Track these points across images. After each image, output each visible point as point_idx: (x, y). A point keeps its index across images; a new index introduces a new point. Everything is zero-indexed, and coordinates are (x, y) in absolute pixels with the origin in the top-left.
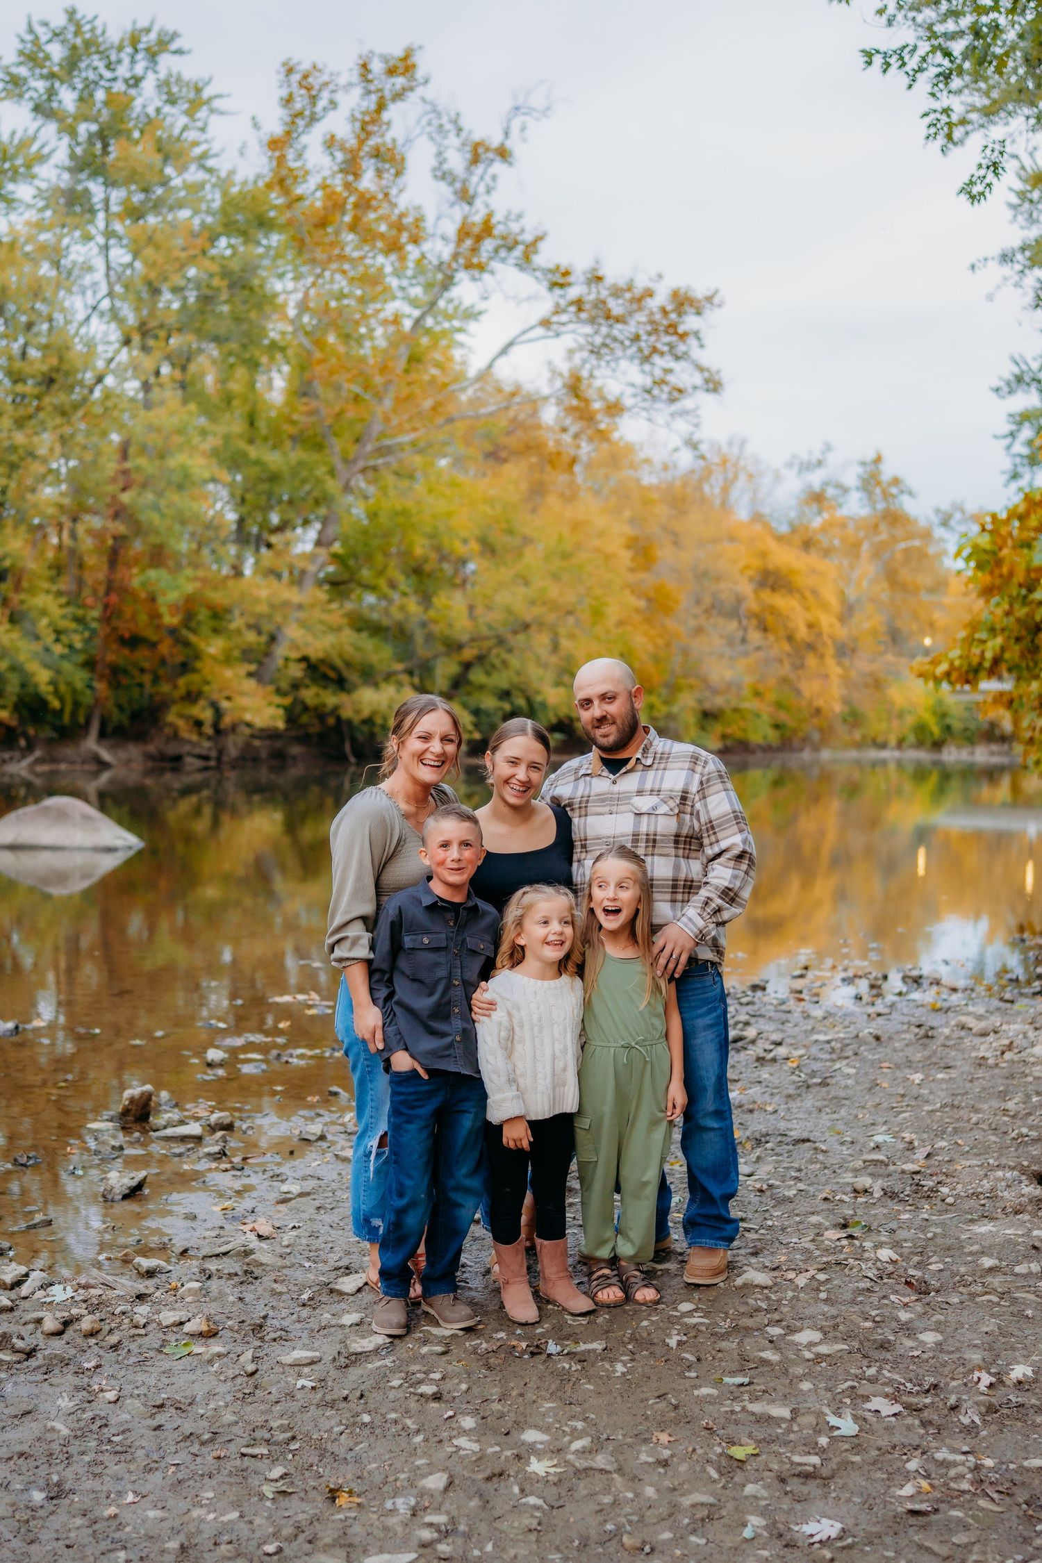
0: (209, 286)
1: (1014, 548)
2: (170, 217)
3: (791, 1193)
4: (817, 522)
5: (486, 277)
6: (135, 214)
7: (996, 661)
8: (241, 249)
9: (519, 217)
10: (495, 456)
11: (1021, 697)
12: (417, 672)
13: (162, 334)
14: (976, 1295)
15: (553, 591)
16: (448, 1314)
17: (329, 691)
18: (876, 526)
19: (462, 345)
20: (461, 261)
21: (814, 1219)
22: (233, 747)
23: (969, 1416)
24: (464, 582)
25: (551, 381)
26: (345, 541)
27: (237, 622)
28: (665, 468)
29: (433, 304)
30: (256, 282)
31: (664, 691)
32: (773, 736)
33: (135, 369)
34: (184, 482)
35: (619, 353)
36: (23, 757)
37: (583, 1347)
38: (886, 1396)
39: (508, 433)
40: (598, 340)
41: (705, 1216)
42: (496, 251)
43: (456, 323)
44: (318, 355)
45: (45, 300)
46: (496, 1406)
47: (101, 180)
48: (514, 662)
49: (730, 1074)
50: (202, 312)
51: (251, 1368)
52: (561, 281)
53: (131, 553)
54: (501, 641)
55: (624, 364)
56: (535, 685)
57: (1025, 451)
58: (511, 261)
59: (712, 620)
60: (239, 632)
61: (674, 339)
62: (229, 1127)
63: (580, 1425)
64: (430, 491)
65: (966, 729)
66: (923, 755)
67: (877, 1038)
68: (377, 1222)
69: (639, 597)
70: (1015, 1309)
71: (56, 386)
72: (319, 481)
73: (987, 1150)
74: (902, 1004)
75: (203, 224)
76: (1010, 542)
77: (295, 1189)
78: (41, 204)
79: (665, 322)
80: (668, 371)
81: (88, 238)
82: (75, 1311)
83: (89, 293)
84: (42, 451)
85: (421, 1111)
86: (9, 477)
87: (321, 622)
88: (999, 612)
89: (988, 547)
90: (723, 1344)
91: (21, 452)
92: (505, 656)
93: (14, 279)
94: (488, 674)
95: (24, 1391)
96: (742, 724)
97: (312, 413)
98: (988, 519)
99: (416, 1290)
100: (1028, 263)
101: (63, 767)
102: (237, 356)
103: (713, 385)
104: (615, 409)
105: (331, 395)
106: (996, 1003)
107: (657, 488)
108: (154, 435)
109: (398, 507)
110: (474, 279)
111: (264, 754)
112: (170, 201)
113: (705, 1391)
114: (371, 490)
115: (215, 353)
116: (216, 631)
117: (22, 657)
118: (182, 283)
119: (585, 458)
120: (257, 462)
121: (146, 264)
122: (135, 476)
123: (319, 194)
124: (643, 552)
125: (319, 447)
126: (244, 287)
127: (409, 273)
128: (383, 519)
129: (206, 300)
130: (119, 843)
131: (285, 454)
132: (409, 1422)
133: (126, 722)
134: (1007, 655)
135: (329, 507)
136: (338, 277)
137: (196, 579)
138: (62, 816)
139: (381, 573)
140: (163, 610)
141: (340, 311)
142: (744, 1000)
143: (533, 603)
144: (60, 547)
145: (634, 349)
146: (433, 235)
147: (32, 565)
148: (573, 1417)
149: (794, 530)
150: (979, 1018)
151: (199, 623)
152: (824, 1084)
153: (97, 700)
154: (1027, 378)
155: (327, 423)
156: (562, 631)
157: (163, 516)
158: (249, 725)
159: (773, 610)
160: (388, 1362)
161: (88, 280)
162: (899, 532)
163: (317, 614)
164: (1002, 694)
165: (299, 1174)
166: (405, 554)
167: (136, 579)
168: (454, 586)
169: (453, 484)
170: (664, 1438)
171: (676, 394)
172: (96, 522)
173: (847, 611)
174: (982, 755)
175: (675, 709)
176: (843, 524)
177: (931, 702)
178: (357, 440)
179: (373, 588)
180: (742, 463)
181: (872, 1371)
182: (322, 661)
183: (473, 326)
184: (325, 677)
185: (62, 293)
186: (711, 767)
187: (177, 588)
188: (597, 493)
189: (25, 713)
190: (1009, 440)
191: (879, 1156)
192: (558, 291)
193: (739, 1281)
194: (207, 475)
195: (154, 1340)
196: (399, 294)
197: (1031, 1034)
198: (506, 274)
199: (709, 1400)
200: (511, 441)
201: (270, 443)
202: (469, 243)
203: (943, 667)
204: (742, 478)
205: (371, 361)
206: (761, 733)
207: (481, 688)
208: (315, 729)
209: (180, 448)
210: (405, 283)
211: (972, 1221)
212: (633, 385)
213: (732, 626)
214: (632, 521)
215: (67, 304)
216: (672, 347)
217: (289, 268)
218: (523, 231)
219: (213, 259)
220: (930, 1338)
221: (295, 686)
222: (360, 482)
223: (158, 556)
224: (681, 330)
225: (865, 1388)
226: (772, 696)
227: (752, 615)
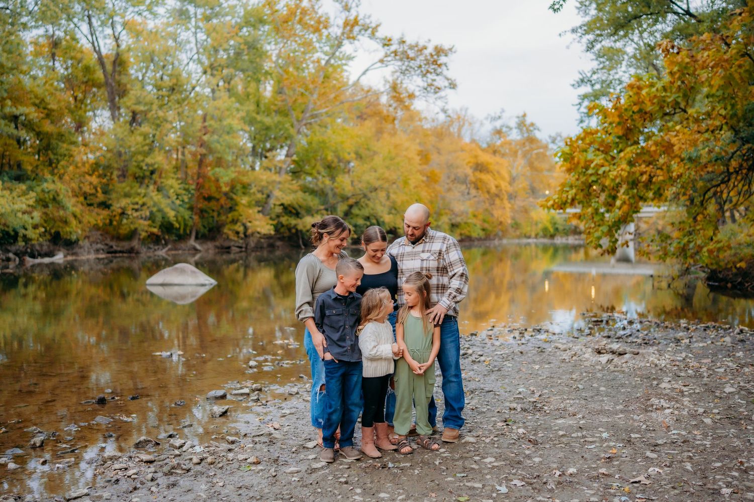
0: (239, 48)
1: (579, 152)
2: (222, 20)
3: (485, 410)
4: (499, 143)
5: (356, 42)
6: (208, 19)
7: (573, 200)
8: (253, 32)
9: (370, 17)
10: (361, 117)
11: (584, 214)
12: (329, 209)
13: (220, 69)
14: (555, 444)
15: (387, 174)
16: (350, 454)
17: (293, 218)
18: (524, 144)
19: (346, 71)
20: (345, 36)
21: (493, 419)
22: (252, 242)
23: (551, 485)
24: (349, 171)
25: (385, 85)
26: (297, 153)
27: (254, 190)
28: (433, 121)
29: (334, 54)
30: (259, 46)
31: (435, 216)
32: (482, 234)
33: (209, 83)
34: (230, 131)
35: (413, 73)
36: (164, 248)
37: (402, 465)
38: (519, 479)
39: (367, 108)
40: (404, 68)
41: (451, 416)
42: (360, 31)
43: (344, 62)
44: (286, 76)
45: (170, 56)
46: (369, 485)
47: (193, 5)
48: (371, 204)
49: (461, 367)
50: (236, 59)
51: (274, 474)
52: (387, 43)
53: (208, 161)
54: (365, 196)
55: (415, 77)
56: (380, 214)
57: (586, 111)
58: (367, 35)
59: (455, 185)
60: (254, 193)
61: (436, 66)
62: (260, 390)
63: (401, 491)
64: (334, 132)
65: (564, 229)
66: (546, 241)
67: (521, 353)
68: (321, 420)
69: (423, 176)
70: (571, 449)
71: (175, 91)
72: (287, 130)
73: (563, 393)
74: (532, 339)
75: (236, 22)
76: (578, 150)
77: (288, 412)
78: (168, 15)
79: (432, 60)
80: (434, 80)
81: (188, 29)
82: (205, 455)
83: (189, 52)
84: (170, 119)
85: (336, 375)
86: (156, 130)
87: (289, 189)
88: (574, 179)
89: (568, 152)
90: (457, 463)
91: (161, 119)
92: (368, 202)
93: (157, 47)
94: (360, 210)
95: (188, 483)
96: (468, 229)
97: (283, 101)
98: (568, 140)
99: (337, 446)
100: (584, 32)
101: (180, 252)
102: (252, 77)
103: (453, 86)
104: (411, 96)
105: (291, 93)
106: (571, 339)
107: (431, 129)
108: (217, 111)
109: (321, 140)
110: (351, 43)
111: (265, 245)
112: (223, 13)
113: (449, 479)
114: (309, 133)
115: (242, 76)
116: (244, 193)
117: (163, 206)
118: (228, 47)
119: (399, 117)
120: (260, 122)
121: (212, 39)
122: (210, 129)
123: (285, 8)
124: (425, 157)
125: (287, 115)
126: (254, 48)
127: (324, 41)
128: (314, 145)
129: (238, 54)
130: (207, 282)
131: (272, 118)
132: (336, 491)
133: (207, 232)
134: (578, 197)
135: (291, 141)
136: (293, 43)
137: (235, 172)
138: (183, 271)
139: (314, 168)
140: (222, 185)
141: (294, 58)
142: (468, 339)
143: (378, 179)
144: (177, 159)
145: (419, 71)
146: (333, 25)
147: (166, 167)
148: (398, 489)
149: (489, 146)
150: (563, 344)
151: (237, 190)
152: (499, 370)
153: (194, 223)
154: (586, 80)
155: (290, 104)
156: (391, 191)
157: (221, 145)
158: (259, 233)
159: (481, 180)
160: (327, 471)
161: (188, 47)
162: (534, 146)
163: (287, 185)
164: (576, 214)
165: (289, 407)
166: (324, 159)
167: (210, 172)
168: (344, 173)
169: (344, 130)
170: (433, 495)
171: (437, 90)
172: (193, 149)
173: (513, 180)
174: (572, 240)
175: (440, 223)
176: (510, 143)
177: (549, 218)
178: (303, 112)
179: (310, 174)
180: (466, 118)
181: (514, 471)
182: (289, 205)
183: (351, 63)
184: (291, 212)
185: (177, 53)
186: (451, 241)
187: (227, 175)
188: (405, 132)
189: (164, 230)
190: (579, 106)
191: (521, 396)
192: (386, 48)
193: (463, 441)
194: (240, 127)
195: (236, 465)
196: (319, 50)
197: (584, 350)
198: (364, 41)
199: (451, 482)
200: (368, 111)
201: (266, 114)
202: (348, 28)
203: (551, 203)
204: (467, 125)
205: (308, 78)
206: (476, 233)
207: (357, 215)
208: (287, 234)
209: (228, 117)
210: (322, 45)
211: (556, 419)
212: (419, 86)
213: (463, 187)
214: (420, 144)
215: (180, 57)
216: (435, 70)
217: (273, 40)
218: (371, 22)
219: (241, 37)
220: (537, 460)
221: (278, 216)
222: (304, 130)
223: (219, 162)
224: (439, 62)
225: (511, 477)
226: (481, 217)
227: (472, 182)
